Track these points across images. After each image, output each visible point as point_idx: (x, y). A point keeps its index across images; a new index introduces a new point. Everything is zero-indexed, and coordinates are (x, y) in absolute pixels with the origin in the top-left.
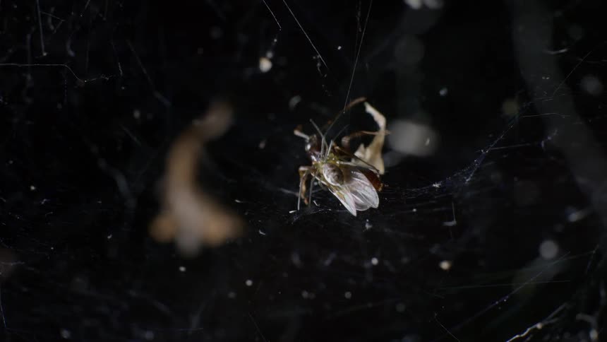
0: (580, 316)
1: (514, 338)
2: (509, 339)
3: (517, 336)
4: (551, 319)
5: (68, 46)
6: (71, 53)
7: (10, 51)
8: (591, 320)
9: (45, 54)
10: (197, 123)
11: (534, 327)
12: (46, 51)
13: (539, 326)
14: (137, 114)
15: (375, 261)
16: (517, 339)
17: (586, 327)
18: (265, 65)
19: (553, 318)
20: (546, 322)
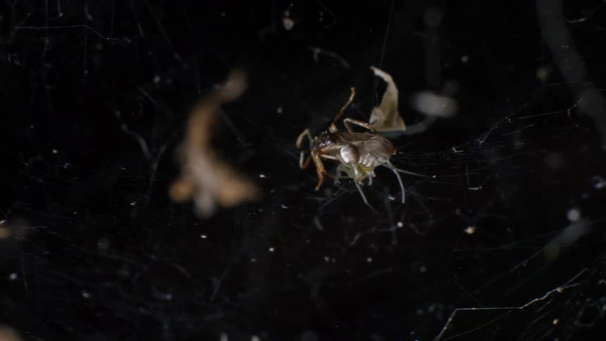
1: (534, 301)
5: (86, 10)
6: (90, 17)
7: (29, 14)
9: (61, 15)
10: (217, 87)
11: (553, 291)
12: (62, 11)
13: (559, 290)
14: (157, 79)
15: (400, 225)
16: (536, 302)
18: (288, 24)
19: (573, 283)
20: (567, 287)
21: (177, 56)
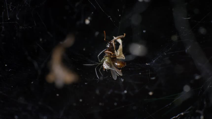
0: (197, 111)
1: (173, 118)
2: (171, 118)
3: (174, 117)
4: (187, 112)
5: (17, 16)
6: (18, 19)
8: (201, 112)
9: (9, 19)
10: (61, 43)
11: (180, 114)
13: (182, 114)
14: (41, 40)
15: (126, 92)
16: (174, 118)
17: (199, 115)
18: (87, 22)
19: (187, 111)
20: (185, 113)
21: (49, 33)
